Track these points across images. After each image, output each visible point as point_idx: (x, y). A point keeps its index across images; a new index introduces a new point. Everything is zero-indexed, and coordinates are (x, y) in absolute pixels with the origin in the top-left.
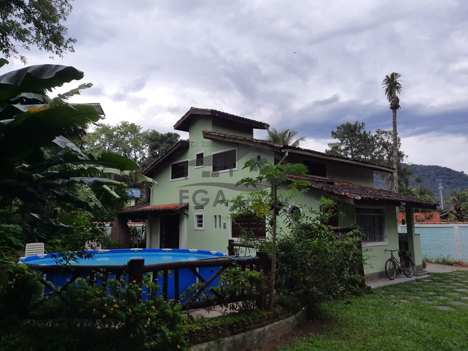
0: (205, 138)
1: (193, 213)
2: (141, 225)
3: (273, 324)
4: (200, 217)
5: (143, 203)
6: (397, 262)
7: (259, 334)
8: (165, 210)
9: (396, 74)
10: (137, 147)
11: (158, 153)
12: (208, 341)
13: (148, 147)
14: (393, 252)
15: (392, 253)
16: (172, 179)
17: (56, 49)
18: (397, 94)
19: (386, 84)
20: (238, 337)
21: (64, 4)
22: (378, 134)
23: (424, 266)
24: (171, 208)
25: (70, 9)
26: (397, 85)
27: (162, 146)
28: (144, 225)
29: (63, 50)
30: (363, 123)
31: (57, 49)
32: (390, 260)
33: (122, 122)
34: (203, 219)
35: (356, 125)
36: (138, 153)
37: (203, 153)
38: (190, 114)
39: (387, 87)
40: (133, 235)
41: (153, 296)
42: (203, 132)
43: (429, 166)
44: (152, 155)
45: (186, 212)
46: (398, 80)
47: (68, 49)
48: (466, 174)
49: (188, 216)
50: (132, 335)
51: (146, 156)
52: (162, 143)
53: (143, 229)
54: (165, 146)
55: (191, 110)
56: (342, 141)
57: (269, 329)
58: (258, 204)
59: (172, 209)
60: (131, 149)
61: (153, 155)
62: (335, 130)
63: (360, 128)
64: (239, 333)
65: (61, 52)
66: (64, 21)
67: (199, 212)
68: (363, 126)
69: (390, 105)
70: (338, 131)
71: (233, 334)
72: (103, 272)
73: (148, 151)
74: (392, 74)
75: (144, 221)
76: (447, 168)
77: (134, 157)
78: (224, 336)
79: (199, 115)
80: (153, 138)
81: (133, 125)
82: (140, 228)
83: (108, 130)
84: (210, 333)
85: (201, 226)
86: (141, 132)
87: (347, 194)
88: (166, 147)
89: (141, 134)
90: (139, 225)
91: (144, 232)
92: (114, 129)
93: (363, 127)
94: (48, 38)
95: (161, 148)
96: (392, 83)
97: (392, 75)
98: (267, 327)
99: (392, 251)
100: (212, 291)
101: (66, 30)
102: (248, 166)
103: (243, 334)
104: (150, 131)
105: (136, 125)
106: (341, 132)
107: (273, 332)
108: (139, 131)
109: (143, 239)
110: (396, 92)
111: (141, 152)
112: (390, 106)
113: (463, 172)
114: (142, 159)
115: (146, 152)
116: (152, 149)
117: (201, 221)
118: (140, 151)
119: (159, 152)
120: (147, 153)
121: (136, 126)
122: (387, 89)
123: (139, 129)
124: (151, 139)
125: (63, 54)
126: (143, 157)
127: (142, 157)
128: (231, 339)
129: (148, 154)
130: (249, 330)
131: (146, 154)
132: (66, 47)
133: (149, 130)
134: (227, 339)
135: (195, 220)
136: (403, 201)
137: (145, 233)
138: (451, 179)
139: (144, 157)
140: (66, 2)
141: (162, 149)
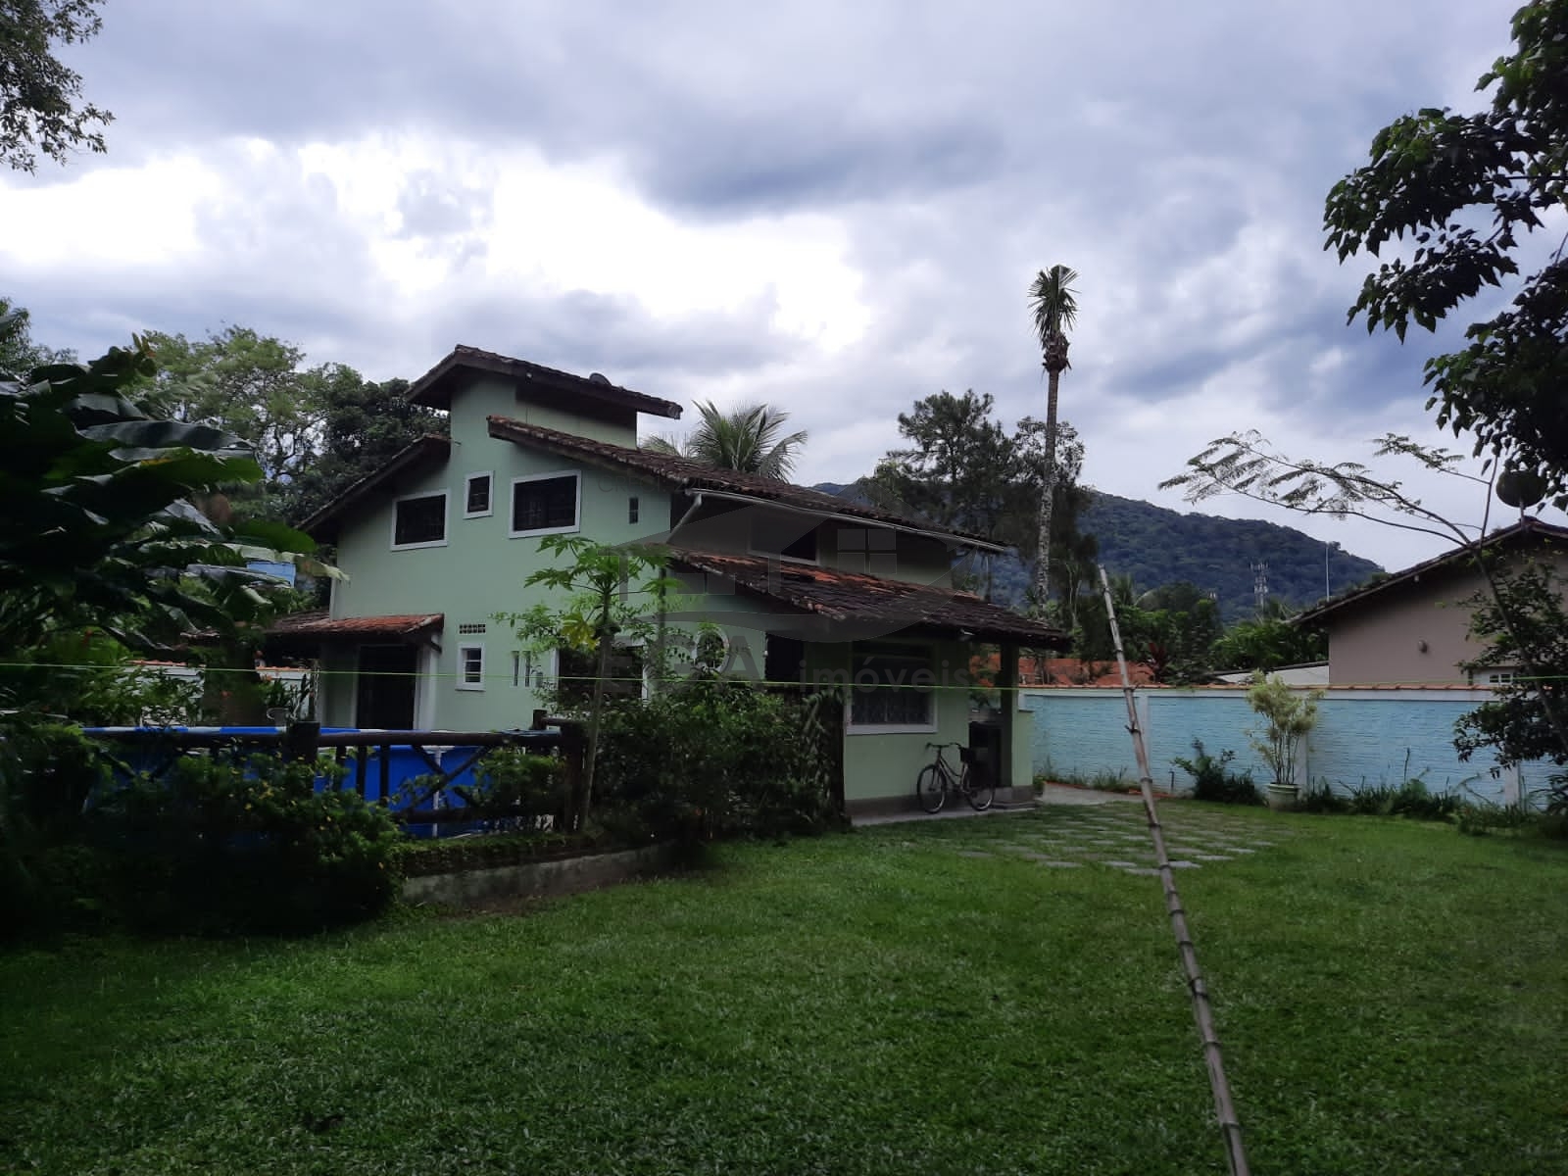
0: (492, 436)
1: (456, 643)
2: (300, 676)
3: (581, 860)
4: (475, 654)
5: (305, 610)
6: (950, 774)
7: (548, 872)
8: (375, 632)
9: (1066, 270)
10: (284, 419)
11: (357, 444)
12: (441, 872)
13: (323, 423)
14: (943, 750)
15: (939, 752)
16: (397, 543)
17: (43, 134)
18: (1064, 328)
19: (1040, 295)
20: (504, 872)
21: (74, 9)
22: (1025, 432)
23: (1038, 787)
24: (391, 627)
25: (92, 25)
26: (1067, 302)
27: (372, 424)
28: (308, 677)
29: (67, 141)
30: (986, 396)
31: (47, 134)
32: (934, 767)
33: (232, 333)
34: (482, 661)
35: (967, 400)
36: (288, 440)
37: (488, 478)
38: (454, 362)
39: (1041, 304)
40: (272, 704)
41: (337, 786)
42: (489, 419)
43: (1240, 522)
44: (337, 449)
45: (435, 640)
46: (1069, 287)
47: (85, 141)
48: (1344, 552)
49: (439, 650)
50: (296, 843)
51: (318, 452)
52: (373, 413)
53: (303, 686)
54: (382, 424)
55: (456, 352)
56: (927, 446)
57: (570, 868)
58: (575, 624)
59: (394, 631)
60: (265, 426)
61: (339, 451)
62: (910, 414)
63: (978, 410)
64: (505, 865)
65: (61, 146)
66: (65, 44)
67: (472, 642)
68: (986, 404)
69: (1045, 357)
70: (917, 416)
71: (493, 866)
72: (238, 744)
73: (322, 436)
74: (1053, 270)
75: (308, 665)
76: (1292, 530)
77: (274, 451)
78: (474, 868)
79: (479, 371)
80: (343, 396)
81: (270, 344)
82: (294, 683)
83: (182, 357)
84: (445, 859)
85: (477, 679)
86: (300, 369)
87: (819, 606)
88: (386, 426)
89: (301, 376)
90: (291, 677)
91: (307, 696)
92: (204, 353)
93: (988, 408)
94: (12, 96)
95: (370, 430)
96: (1052, 295)
97: (1055, 271)
98: (567, 863)
99: (940, 747)
100: (458, 791)
101: (75, 83)
102: (549, 546)
103: (513, 868)
104: (332, 369)
105: (281, 343)
106: (926, 418)
107: (578, 872)
108: (293, 368)
109: (302, 717)
110: (1062, 322)
111: (300, 438)
112: (1045, 361)
113: (1338, 544)
114: (304, 461)
115: (317, 436)
116: (338, 430)
117: (476, 667)
118: (294, 433)
119: (361, 442)
120: (321, 440)
121: (281, 351)
122: (1040, 310)
123: (291, 358)
124: (333, 395)
125: (67, 153)
126: (306, 453)
127: (302, 453)
128: (488, 873)
129: (323, 444)
130: (527, 862)
131: (315, 443)
132: (77, 134)
133: (327, 365)
134: (478, 873)
135: (461, 663)
136: (967, 629)
137: (311, 699)
138: (1299, 564)
139: (309, 455)
140: (83, 4)
141: (372, 434)
